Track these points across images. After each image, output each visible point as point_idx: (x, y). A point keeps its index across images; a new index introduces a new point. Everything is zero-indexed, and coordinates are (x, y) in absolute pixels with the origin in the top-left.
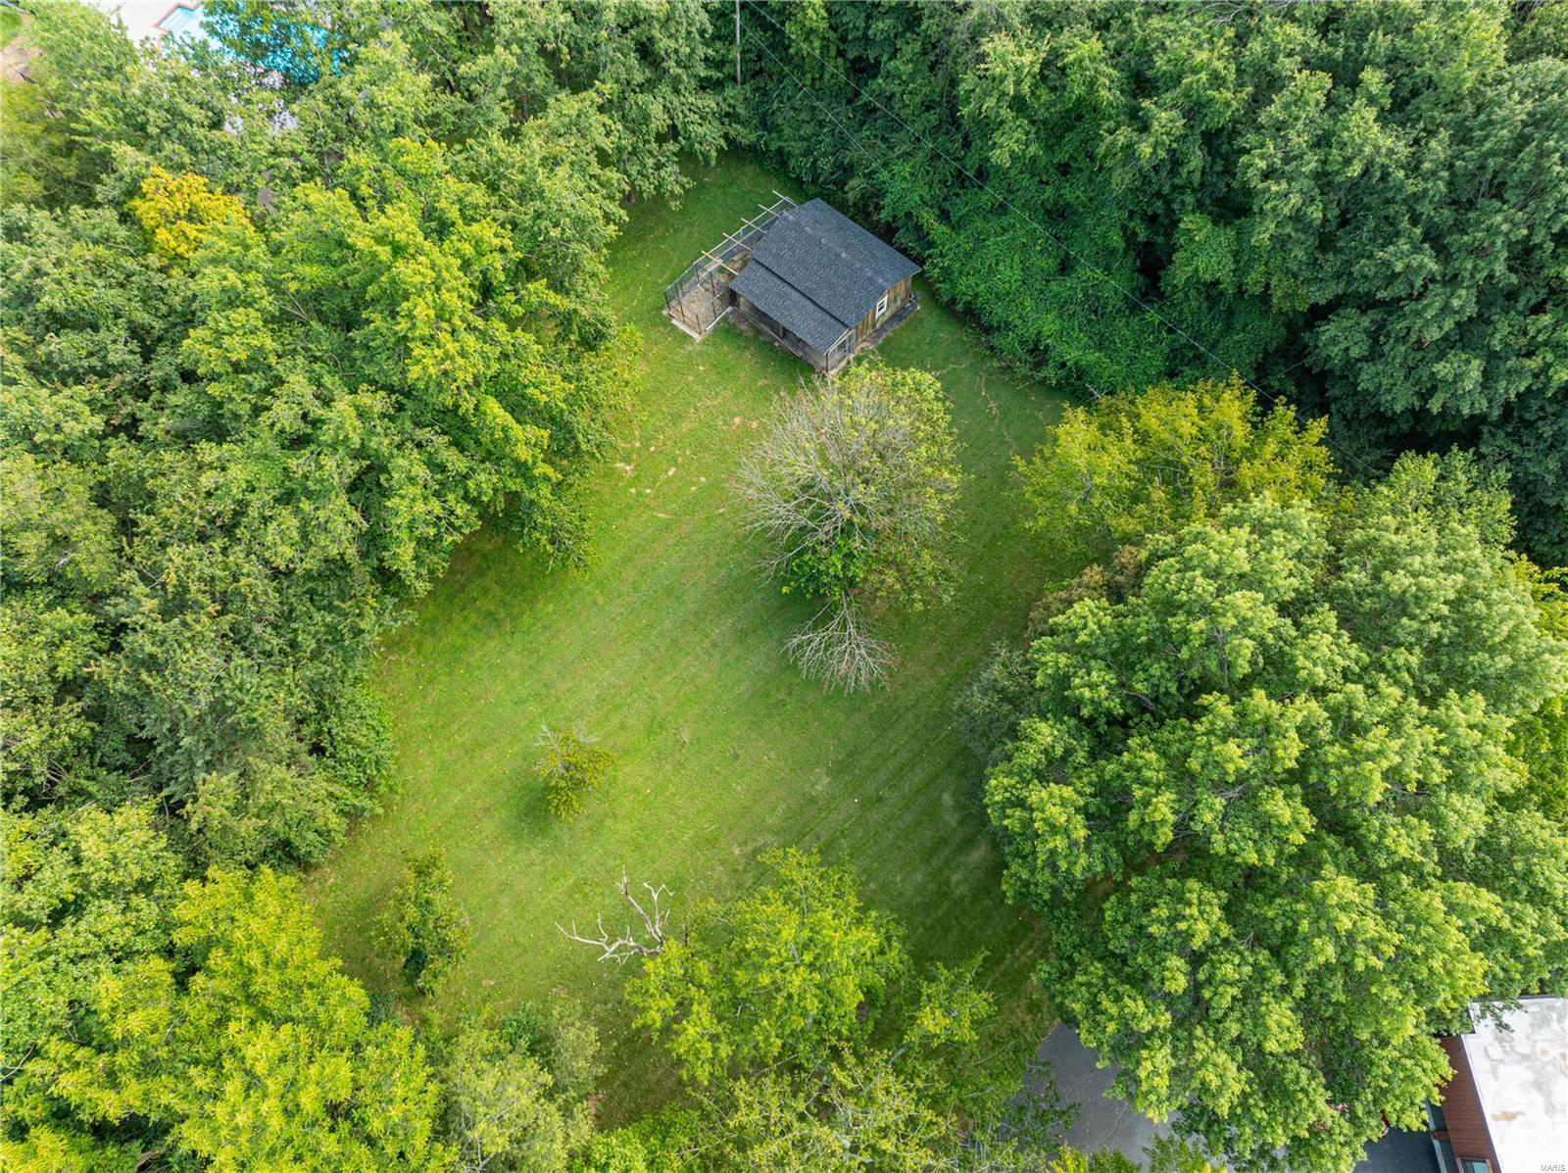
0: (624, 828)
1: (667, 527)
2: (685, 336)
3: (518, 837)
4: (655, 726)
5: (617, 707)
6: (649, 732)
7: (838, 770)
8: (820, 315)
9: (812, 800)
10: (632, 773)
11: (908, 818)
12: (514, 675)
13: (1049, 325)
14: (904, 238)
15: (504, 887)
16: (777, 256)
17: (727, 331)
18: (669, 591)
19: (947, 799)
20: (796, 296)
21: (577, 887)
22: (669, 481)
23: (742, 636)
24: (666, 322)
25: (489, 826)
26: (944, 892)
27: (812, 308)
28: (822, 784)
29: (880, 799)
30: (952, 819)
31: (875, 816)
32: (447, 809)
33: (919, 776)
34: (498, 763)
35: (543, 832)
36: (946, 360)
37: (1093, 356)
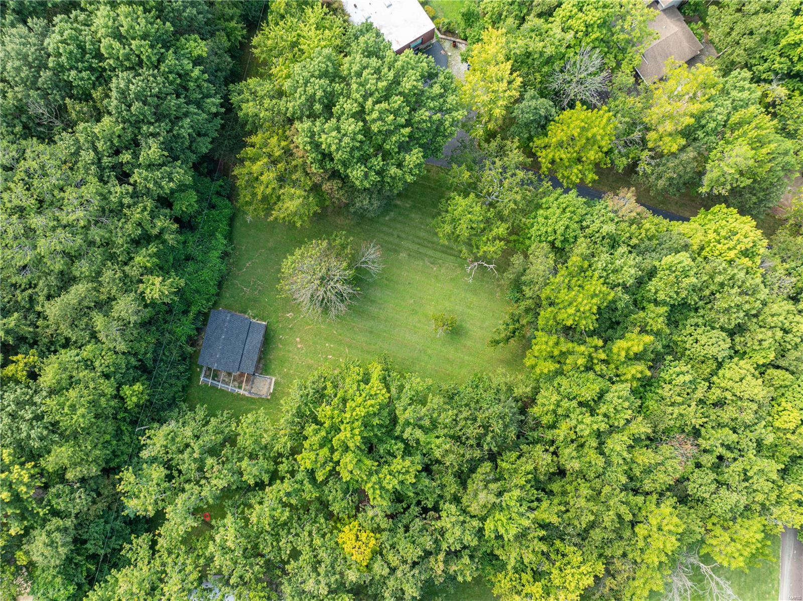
0: (447, 304)
1: (350, 347)
2: (275, 384)
3: (467, 333)
4: (414, 312)
5: (415, 327)
6: (417, 313)
7: (396, 251)
8: (250, 334)
9: (409, 255)
10: (430, 310)
11: (398, 226)
12: (423, 364)
13: (215, 254)
14: (200, 324)
15: (482, 328)
16: (234, 362)
17: (266, 370)
18: (371, 332)
19: (387, 218)
20: (246, 347)
21: (469, 307)
22: (334, 356)
23: (372, 302)
24: (273, 394)
25: (469, 343)
26: (414, 207)
27: (249, 339)
28: (403, 255)
29: (398, 236)
30: (392, 214)
31: (404, 236)
32: (471, 358)
33: (385, 229)
34: (450, 352)
35: (461, 326)
36: (238, 288)
37: (219, 236)
